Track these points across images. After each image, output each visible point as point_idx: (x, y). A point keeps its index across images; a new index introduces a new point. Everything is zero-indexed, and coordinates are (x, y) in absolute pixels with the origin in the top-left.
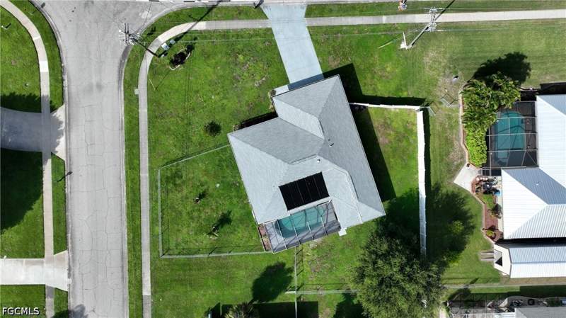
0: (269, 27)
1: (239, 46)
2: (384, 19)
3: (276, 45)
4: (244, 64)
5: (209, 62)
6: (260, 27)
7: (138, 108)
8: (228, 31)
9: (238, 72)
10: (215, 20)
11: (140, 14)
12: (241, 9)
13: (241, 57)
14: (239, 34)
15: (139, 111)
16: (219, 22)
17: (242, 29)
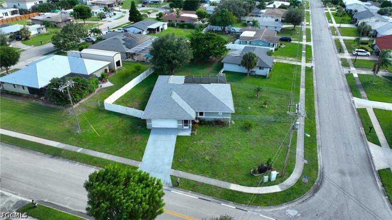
0: (173, 170)
1: (206, 165)
2: (80, 150)
3: (174, 157)
4: (207, 154)
5: (236, 162)
6: (180, 172)
7: (304, 152)
8: (211, 177)
9: (213, 151)
10: (220, 187)
11: (299, 215)
12: (191, 189)
13: (207, 158)
14: (202, 172)
15: (303, 151)
16: (217, 185)
17: (198, 174)
